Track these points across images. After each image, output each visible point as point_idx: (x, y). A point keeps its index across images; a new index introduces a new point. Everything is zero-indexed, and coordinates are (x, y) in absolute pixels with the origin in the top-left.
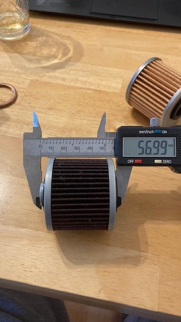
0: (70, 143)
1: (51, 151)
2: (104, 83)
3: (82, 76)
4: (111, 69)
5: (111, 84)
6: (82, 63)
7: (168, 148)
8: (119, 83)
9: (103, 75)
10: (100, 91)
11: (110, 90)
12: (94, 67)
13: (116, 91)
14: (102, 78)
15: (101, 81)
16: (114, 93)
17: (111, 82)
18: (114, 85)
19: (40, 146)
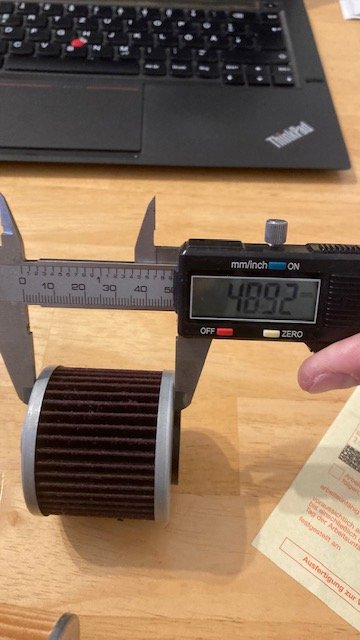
0: (92, 276)
1: (49, 292)
7: (298, 299)
19: (23, 281)
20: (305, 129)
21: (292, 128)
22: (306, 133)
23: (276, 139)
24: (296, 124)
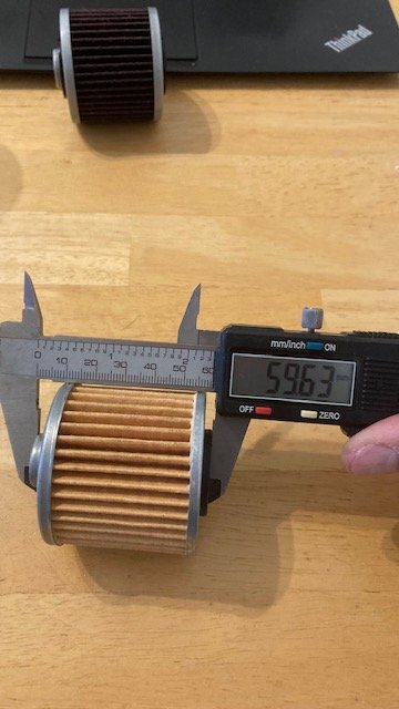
0: (105, 352)
1: (62, 368)
2: (84, 262)
3: (26, 251)
4: (97, 217)
5: (102, 262)
6: (22, 209)
7: (335, 382)
8: (120, 256)
9: (79, 240)
10: (76, 289)
11: (102, 283)
12: (53, 217)
13: (117, 283)
14: (80, 248)
15: (76, 257)
16: (114, 289)
17: (102, 258)
18: (111, 265)
19: (37, 355)
20: (363, 32)
21: (349, 32)
22: (364, 36)
23: (335, 43)
24: (354, 28)
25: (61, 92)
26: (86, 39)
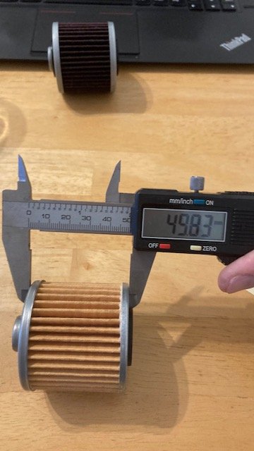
0: (75, 210)
1: (46, 221)
2: (63, 180)
4: (73, 152)
5: (75, 181)
7: (213, 226)
8: (87, 177)
9: (60, 166)
11: (74, 194)
12: (45, 152)
14: (61, 172)
15: (59, 177)
16: (82, 197)
17: (75, 178)
18: (81, 182)
19: (29, 213)
20: (245, 38)
21: (236, 38)
22: (246, 41)
23: (227, 45)
24: (239, 35)
25: (52, 73)
26: (68, 41)
